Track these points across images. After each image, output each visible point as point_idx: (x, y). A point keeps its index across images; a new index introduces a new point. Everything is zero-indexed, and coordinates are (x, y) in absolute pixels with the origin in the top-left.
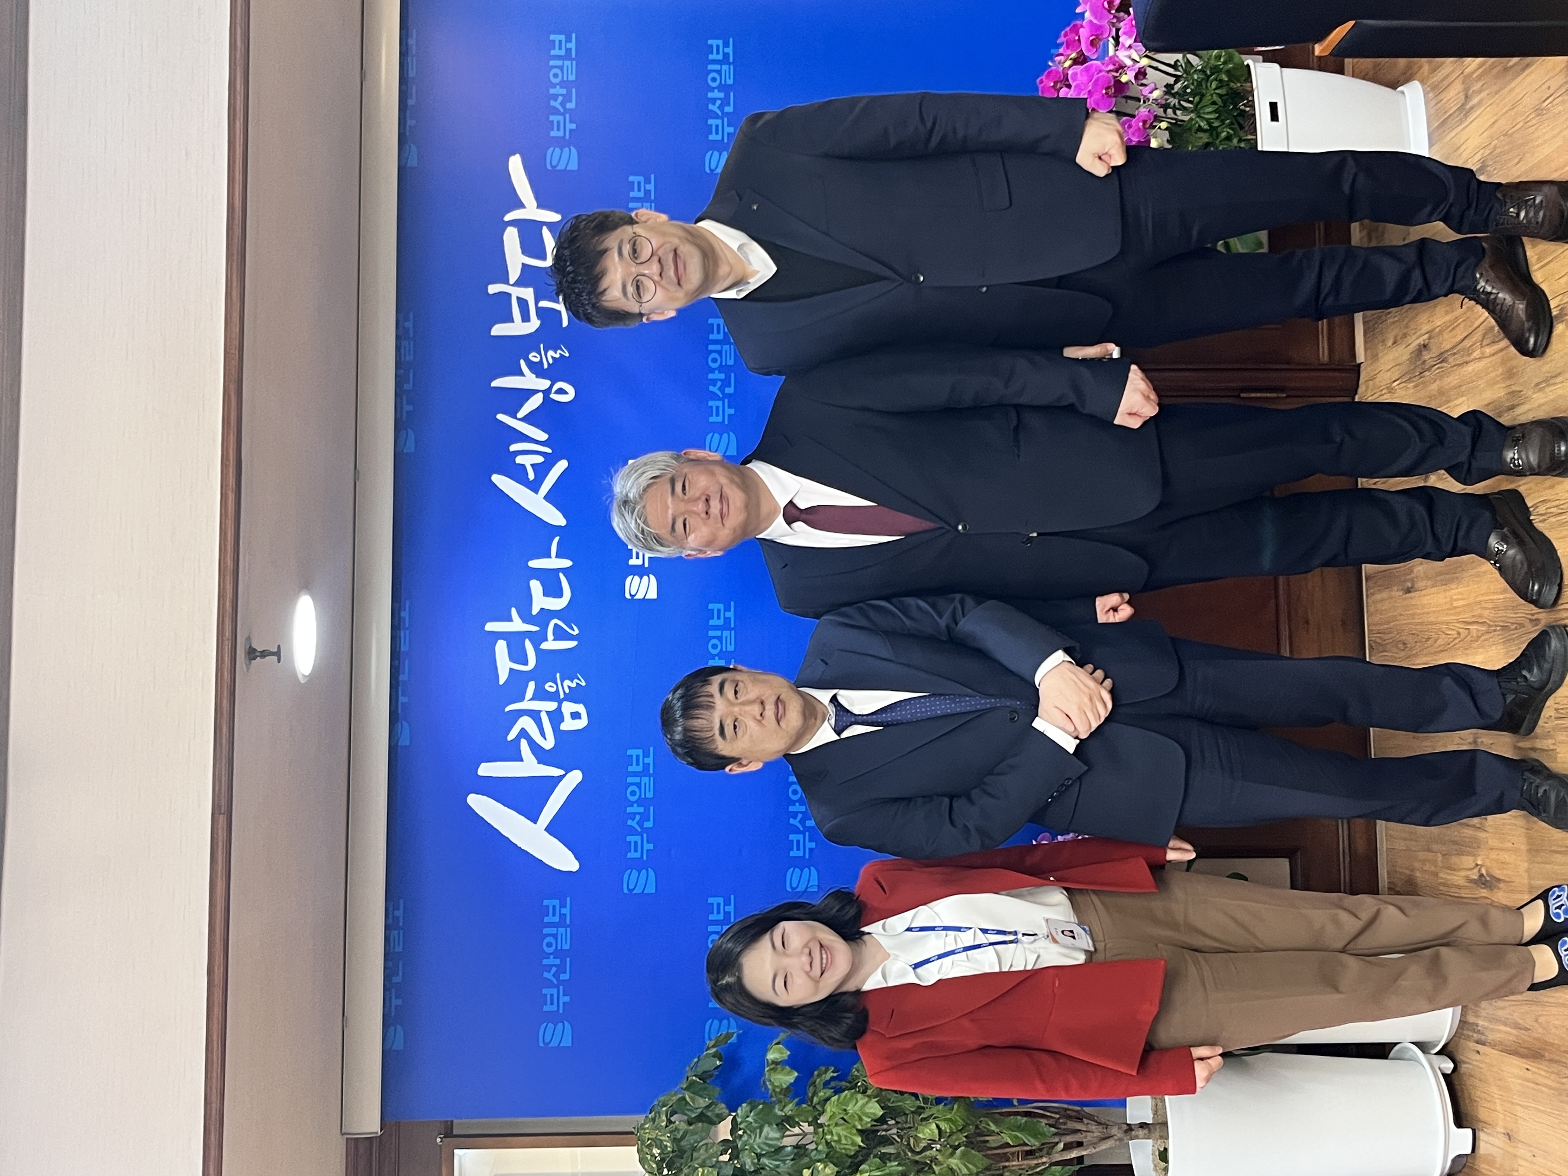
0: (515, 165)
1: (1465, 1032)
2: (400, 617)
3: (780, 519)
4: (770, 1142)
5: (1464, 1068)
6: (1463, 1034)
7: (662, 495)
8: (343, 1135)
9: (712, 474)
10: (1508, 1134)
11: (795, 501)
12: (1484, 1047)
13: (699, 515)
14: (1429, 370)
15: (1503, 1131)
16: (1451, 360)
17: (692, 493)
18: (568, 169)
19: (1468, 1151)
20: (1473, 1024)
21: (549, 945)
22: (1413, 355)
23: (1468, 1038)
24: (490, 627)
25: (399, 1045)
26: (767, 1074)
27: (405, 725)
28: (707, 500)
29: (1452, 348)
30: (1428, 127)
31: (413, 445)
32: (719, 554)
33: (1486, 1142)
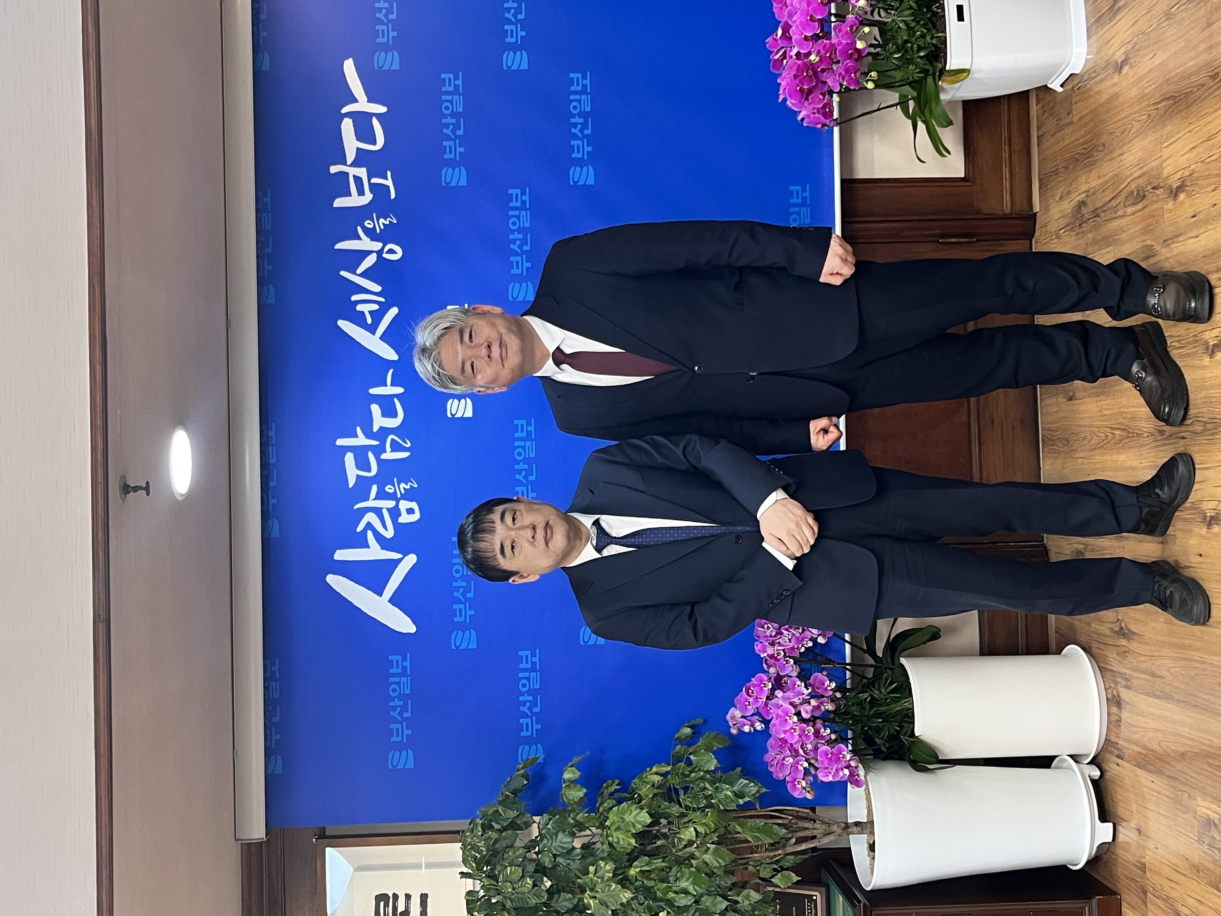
0: (349, 67)
1: (1109, 748)
2: (268, 436)
3: (550, 361)
4: (564, 845)
5: (1108, 775)
6: (1107, 750)
7: (453, 343)
8: (236, 840)
9: (493, 325)
10: (1138, 830)
11: (561, 347)
12: (1122, 761)
13: (483, 358)
14: (1085, 222)
15: (1135, 827)
16: (1102, 215)
17: (477, 341)
18: (392, 69)
19: (1110, 839)
20: (1114, 743)
21: (394, 690)
22: (1075, 209)
23: (1111, 753)
24: (340, 442)
25: (279, 770)
26: (564, 789)
27: (276, 521)
28: (489, 347)
29: (1103, 206)
30: (1087, 22)
31: (274, 298)
32: (504, 389)
33: (1124, 834)
